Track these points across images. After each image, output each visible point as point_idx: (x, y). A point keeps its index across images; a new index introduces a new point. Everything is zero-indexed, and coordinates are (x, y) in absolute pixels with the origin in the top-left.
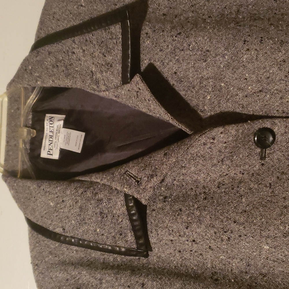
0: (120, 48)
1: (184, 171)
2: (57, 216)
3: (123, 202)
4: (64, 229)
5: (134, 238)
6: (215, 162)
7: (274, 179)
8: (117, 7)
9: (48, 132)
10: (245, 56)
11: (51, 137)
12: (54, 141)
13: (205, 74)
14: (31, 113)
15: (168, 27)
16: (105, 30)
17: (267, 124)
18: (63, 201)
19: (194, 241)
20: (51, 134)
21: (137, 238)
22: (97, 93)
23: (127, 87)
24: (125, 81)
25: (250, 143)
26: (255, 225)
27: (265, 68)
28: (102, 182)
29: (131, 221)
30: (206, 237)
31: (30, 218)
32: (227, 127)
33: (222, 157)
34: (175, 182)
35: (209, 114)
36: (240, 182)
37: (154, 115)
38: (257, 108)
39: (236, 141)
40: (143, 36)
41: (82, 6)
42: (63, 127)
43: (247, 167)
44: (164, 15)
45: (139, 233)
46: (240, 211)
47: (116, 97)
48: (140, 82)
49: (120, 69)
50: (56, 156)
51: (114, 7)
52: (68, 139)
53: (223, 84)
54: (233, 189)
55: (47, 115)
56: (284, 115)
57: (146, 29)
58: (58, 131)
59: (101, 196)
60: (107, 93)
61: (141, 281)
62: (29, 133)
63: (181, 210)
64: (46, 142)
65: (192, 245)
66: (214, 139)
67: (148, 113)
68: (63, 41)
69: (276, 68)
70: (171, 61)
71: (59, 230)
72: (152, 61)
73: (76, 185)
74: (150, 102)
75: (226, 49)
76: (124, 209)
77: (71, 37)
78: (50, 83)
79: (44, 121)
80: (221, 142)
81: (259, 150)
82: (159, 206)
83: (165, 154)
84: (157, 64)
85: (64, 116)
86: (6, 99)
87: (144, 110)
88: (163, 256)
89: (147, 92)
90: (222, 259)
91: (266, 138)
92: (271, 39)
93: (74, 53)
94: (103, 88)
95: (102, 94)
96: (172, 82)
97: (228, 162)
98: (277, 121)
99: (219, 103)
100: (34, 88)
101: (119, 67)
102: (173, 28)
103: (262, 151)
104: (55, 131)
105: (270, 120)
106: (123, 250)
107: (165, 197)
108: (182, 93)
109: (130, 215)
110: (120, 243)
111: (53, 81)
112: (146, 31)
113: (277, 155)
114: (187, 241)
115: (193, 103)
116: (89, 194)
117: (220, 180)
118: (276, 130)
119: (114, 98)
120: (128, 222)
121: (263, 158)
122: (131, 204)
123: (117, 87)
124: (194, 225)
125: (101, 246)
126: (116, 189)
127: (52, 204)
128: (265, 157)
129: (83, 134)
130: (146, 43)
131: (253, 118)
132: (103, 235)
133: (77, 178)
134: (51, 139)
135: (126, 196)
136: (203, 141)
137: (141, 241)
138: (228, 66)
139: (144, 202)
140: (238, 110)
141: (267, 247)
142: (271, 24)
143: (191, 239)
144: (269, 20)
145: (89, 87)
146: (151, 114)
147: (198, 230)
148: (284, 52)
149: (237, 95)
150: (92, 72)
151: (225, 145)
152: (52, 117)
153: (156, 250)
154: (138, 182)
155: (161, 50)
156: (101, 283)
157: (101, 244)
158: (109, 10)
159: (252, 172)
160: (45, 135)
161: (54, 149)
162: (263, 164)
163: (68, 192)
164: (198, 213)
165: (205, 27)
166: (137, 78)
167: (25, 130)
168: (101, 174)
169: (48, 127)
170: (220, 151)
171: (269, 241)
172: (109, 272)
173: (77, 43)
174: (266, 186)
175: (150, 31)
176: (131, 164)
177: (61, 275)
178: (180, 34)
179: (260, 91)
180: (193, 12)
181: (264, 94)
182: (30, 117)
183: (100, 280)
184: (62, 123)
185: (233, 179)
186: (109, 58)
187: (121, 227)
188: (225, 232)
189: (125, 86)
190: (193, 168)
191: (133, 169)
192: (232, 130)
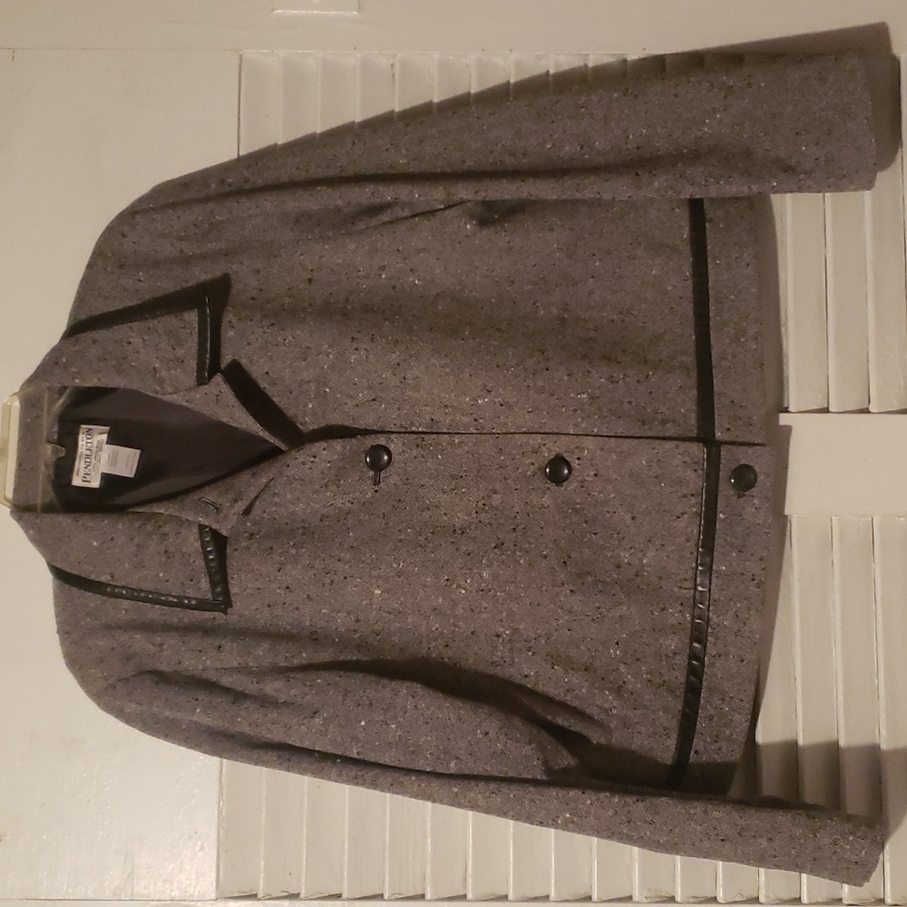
0: (196, 339)
1: (276, 499)
2: (102, 560)
3: (197, 536)
4: (112, 576)
5: (209, 585)
6: (317, 487)
7: (389, 508)
8: (189, 285)
9: (84, 450)
10: (353, 357)
11: (88, 456)
12: (93, 462)
13: (305, 376)
14: (57, 425)
15: (258, 316)
16: (176, 317)
17: (382, 440)
18: (112, 539)
19: (288, 588)
20: (88, 453)
21: (213, 584)
22: (159, 396)
23: (205, 388)
24: (201, 381)
25: (361, 464)
26: (363, 562)
27: (376, 372)
28: (168, 513)
29: (207, 561)
30: (304, 582)
31: (60, 566)
32: (330, 441)
33: (326, 481)
34: (265, 515)
35: (311, 428)
36: (348, 513)
37: (238, 426)
38: (371, 421)
39: (342, 460)
40: (224, 326)
41: (140, 281)
42: (107, 443)
43: (358, 494)
44: (253, 298)
45: (217, 578)
46: (346, 547)
47: (187, 401)
48: (222, 383)
49: (195, 366)
50: (95, 484)
51: (185, 285)
52: (113, 460)
53: (327, 390)
54: (339, 521)
55: (82, 426)
56: (402, 430)
57: (229, 316)
58: (99, 448)
59: (166, 529)
60: (175, 396)
61: (217, 644)
62: (55, 452)
63: (272, 549)
64: (80, 465)
65: (285, 593)
66: (315, 457)
67: (231, 424)
68: (116, 327)
69: (390, 372)
70: (261, 358)
71: (104, 578)
72: (236, 358)
73: (130, 517)
74: (235, 409)
75: (330, 346)
76: (198, 544)
77: (127, 323)
78: (94, 382)
79: (77, 434)
80: (325, 461)
81: (371, 473)
82: (244, 544)
83: (254, 474)
84: (244, 361)
85: (108, 428)
86: (17, 404)
87: (225, 420)
88: (247, 613)
89: (231, 396)
90: (324, 614)
91: (381, 458)
92: (384, 337)
93: (130, 343)
94: (170, 389)
95: (167, 398)
96: (263, 384)
97: (334, 488)
98: (393, 437)
99: (324, 413)
100: (65, 388)
101: (193, 364)
102: (264, 317)
103: (375, 474)
104: (94, 449)
105: (385, 436)
106: (194, 602)
107: (252, 535)
108: (275, 399)
109: (206, 553)
110: (190, 593)
111: (99, 379)
112: (229, 319)
113: (394, 479)
114: (279, 588)
115: (290, 413)
116: (149, 527)
117: (324, 511)
118: (392, 447)
119: (185, 404)
120: (203, 563)
121: (377, 483)
122: (208, 539)
123: (189, 389)
124: (289, 566)
125: (163, 598)
126: (187, 520)
127: (95, 543)
128: (380, 482)
129: (138, 452)
130: (228, 334)
131: (365, 432)
132: (167, 581)
133: (130, 510)
134: (88, 460)
135: (201, 527)
136: (301, 459)
137: (219, 589)
138: (332, 367)
139: (224, 533)
140: (347, 423)
141: (378, 592)
142: (385, 319)
143: (285, 584)
144: (383, 313)
145: (149, 389)
146: (234, 425)
147: (294, 573)
148: (398, 353)
149: (346, 404)
150: (155, 369)
151: (329, 465)
152: (91, 429)
153: (237, 605)
154: (217, 509)
155: (249, 344)
156: (161, 651)
157: (163, 595)
158: (179, 288)
159: (364, 500)
160: (79, 453)
161: (93, 474)
162: (376, 491)
163: (120, 527)
164: (293, 551)
165: (304, 318)
166: (218, 378)
167: (49, 448)
168: (165, 503)
169: (84, 443)
170: (323, 473)
171: (380, 582)
172: (173, 634)
173: (136, 330)
174: (378, 516)
175: (234, 320)
176: (207, 489)
177: (103, 643)
178: (273, 325)
179: (374, 400)
180: (290, 297)
181: (378, 404)
182: (56, 429)
183: (161, 645)
184: (105, 437)
185: (340, 509)
186: (180, 352)
187: (193, 570)
188: (327, 573)
189: (201, 387)
190: (289, 496)
191: (210, 495)
192: (338, 445)
